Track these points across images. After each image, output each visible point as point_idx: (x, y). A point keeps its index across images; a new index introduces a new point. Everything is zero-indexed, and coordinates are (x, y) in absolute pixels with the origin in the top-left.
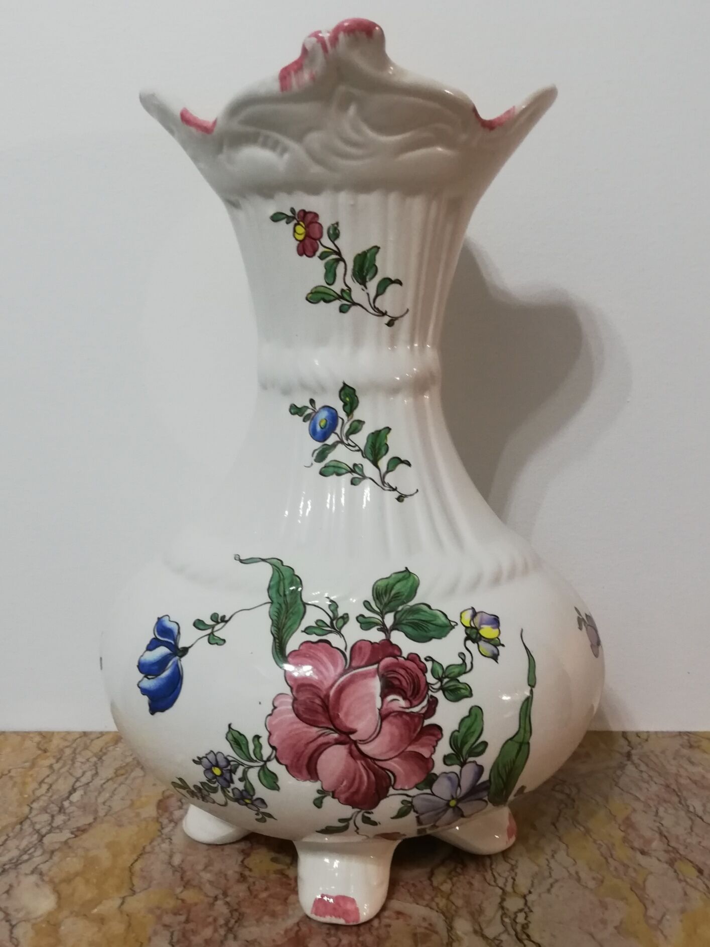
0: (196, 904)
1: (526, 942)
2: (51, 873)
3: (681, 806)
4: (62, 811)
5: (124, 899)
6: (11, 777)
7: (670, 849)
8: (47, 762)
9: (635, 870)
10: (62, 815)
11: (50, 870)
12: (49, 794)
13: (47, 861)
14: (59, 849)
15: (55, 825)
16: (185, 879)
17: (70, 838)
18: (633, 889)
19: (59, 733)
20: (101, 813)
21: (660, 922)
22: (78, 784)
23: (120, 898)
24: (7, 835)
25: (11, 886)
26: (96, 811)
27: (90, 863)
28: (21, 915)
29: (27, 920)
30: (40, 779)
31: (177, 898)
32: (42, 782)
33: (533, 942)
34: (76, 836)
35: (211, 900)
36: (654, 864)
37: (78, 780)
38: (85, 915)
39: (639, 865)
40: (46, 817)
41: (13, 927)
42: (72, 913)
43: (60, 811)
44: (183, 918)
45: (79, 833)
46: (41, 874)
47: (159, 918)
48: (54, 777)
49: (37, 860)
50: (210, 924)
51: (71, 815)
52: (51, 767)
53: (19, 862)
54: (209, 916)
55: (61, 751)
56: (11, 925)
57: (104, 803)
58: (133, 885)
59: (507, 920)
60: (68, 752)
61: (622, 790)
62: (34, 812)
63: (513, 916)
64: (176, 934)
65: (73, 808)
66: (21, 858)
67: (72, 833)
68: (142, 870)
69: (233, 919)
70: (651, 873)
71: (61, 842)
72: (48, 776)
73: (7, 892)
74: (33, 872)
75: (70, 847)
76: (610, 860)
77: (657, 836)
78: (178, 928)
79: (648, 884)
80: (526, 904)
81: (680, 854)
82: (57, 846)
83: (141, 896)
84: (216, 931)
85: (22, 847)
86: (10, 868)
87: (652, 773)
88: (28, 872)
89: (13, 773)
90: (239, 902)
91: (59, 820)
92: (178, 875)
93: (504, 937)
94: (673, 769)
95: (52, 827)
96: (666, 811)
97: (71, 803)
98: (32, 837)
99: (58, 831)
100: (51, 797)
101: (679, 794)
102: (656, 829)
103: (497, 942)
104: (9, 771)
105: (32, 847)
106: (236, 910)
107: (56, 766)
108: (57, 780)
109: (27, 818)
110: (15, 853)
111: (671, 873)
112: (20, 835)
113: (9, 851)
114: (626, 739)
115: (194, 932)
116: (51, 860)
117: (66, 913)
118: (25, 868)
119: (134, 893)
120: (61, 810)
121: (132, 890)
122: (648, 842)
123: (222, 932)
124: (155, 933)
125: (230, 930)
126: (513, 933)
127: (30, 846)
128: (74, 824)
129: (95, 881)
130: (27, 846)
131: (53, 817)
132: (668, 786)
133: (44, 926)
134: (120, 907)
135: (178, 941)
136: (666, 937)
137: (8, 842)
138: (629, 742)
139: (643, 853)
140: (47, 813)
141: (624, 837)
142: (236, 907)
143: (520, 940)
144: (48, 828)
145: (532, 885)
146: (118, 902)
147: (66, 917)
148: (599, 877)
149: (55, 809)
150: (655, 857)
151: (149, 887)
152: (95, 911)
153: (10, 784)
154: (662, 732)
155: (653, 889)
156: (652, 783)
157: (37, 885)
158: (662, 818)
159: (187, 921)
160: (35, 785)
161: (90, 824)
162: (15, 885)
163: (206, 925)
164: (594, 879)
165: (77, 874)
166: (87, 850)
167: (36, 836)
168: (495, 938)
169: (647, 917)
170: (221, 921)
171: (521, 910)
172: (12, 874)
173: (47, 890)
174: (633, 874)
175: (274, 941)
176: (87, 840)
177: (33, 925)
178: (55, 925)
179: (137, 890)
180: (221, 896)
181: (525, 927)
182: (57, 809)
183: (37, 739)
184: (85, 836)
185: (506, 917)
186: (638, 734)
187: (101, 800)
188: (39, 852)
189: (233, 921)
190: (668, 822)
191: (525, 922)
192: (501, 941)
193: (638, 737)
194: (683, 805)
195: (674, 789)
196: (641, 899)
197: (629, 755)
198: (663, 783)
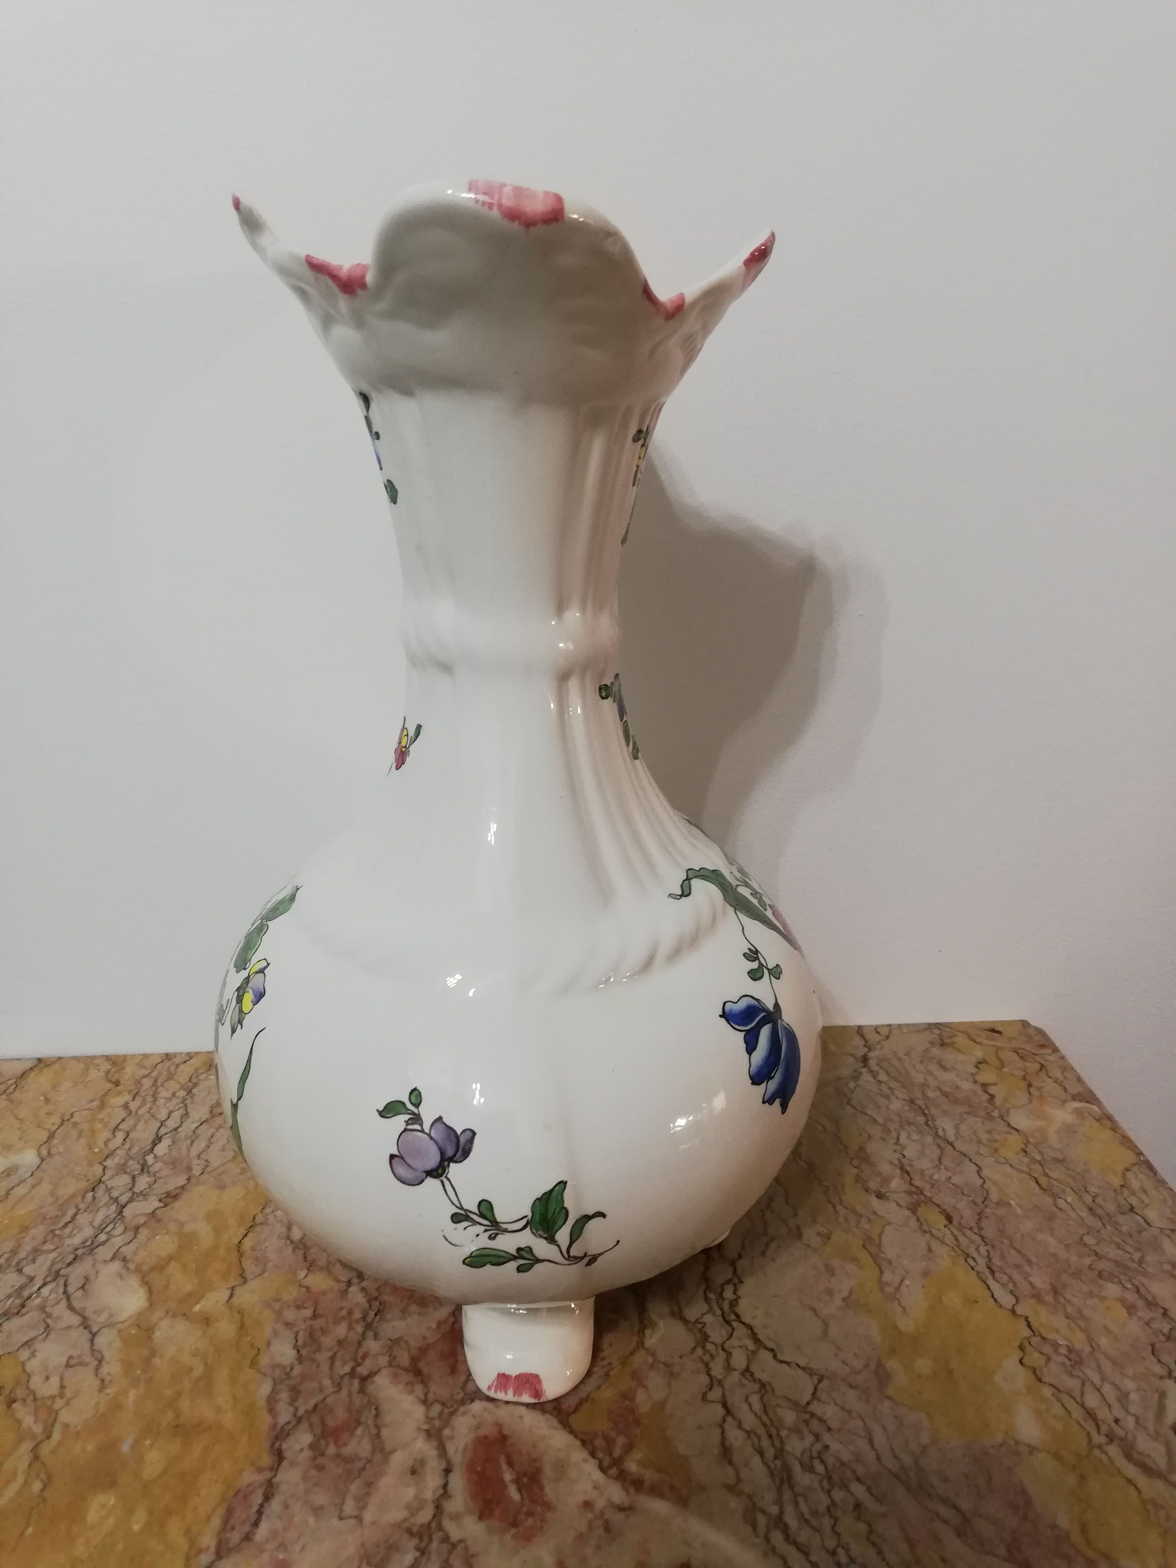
0: (324, 1293)
1: (735, 1324)
2: (138, 1259)
3: (927, 1128)
4: (146, 1170)
5: (233, 1288)
6: (75, 1124)
7: (914, 1189)
8: (120, 1101)
9: (870, 1221)
10: (146, 1175)
11: (135, 1253)
12: (127, 1146)
13: (131, 1241)
14: (145, 1224)
15: (137, 1190)
16: (309, 1259)
17: (158, 1208)
18: (867, 1246)
19: (133, 1056)
20: (196, 1171)
21: (898, 1289)
22: (163, 1131)
23: (228, 1289)
24: (77, 1207)
25: (87, 1279)
26: (189, 1169)
27: (187, 1241)
28: (102, 1318)
29: (110, 1325)
30: (113, 1124)
31: (301, 1286)
32: (116, 1130)
33: (744, 1323)
34: (166, 1205)
35: (343, 1286)
36: (891, 1211)
37: (162, 1124)
38: (184, 1315)
39: (875, 1212)
40: (125, 1179)
41: (94, 1335)
42: (167, 1312)
43: (142, 1170)
44: (308, 1313)
45: (169, 1200)
46: (124, 1260)
47: (279, 1314)
48: (130, 1122)
49: (117, 1241)
50: (344, 1318)
51: (158, 1175)
52: (126, 1106)
53: (96, 1244)
54: (342, 1308)
55: (138, 1082)
56: (91, 1332)
57: (199, 1157)
58: (244, 1271)
59: (712, 1296)
60: (147, 1083)
61: (856, 1109)
62: (109, 1173)
63: (719, 1290)
64: (301, 1333)
65: (159, 1165)
66: (97, 1239)
67: (160, 1201)
68: (253, 1249)
69: (373, 1310)
70: (889, 1223)
71: (147, 1215)
72: (123, 1120)
73: (83, 1287)
74: (113, 1258)
75: (159, 1221)
76: (839, 1208)
77: (898, 1171)
78: (303, 1326)
79: (885, 1239)
80: (735, 1273)
81: (925, 1196)
82: (142, 1220)
83: (254, 1284)
84: (351, 1328)
85: (96, 1223)
86: (84, 1253)
87: (893, 1084)
88: (108, 1257)
89: (76, 1118)
90: (379, 1287)
91: (143, 1182)
92: (300, 1253)
93: (708, 1318)
94: (919, 1078)
95: (134, 1193)
96: (909, 1137)
97: (156, 1157)
98: (108, 1209)
99: (141, 1198)
100: (130, 1149)
101: (926, 1112)
102: (896, 1162)
103: (700, 1326)
104: (72, 1116)
105: (111, 1223)
106: (376, 1299)
107: (133, 1106)
108: (135, 1125)
109: (100, 1181)
110: (88, 1232)
111: (913, 1220)
112: (92, 1207)
113: (81, 1230)
114: (862, 1036)
115: (324, 1331)
116: (135, 1241)
117: (159, 1313)
118: (103, 1253)
119: (245, 1281)
120: (144, 1168)
121: (243, 1277)
122: (887, 1180)
123: (360, 1329)
124: (276, 1334)
125: (368, 1326)
126: (719, 1312)
127: (108, 1221)
128: (161, 1188)
129: (194, 1266)
130: (103, 1221)
131: (134, 1178)
132: (912, 1102)
133: (133, 1332)
134: (228, 1302)
135: (305, 1345)
136: (904, 1309)
137: (77, 1217)
138: (866, 1041)
139: (880, 1196)
140: (125, 1173)
141: (857, 1175)
142: (375, 1294)
143: (728, 1322)
144: (129, 1194)
145: (743, 1247)
146: (225, 1294)
147: (161, 1319)
148: (826, 1231)
149: (134, 1166)
150: (894, 1201)
151: (264, 1271)
152: (197, 1308)
153: (74, 1134)
154: (908, 1025)
155: (891, 1245)
156: (893, 1098)
157: (121, 1276)
158: (904, 1147)
159: (315, 1316)
160: (106, 1134)
161: (183, 1187)
162: (92, 1277)
163: (338, 1322)
164: (818, 1234)
165: (171, 1258)
166: (182, 1225)
167: (113, 1208)
168: (696, 1321)
169: (882, 1285)
170: (357, 1315)
171: (728, 1282)
172: (88, 1262)
173: (134, 1282)
174: (867, 1226)
175: (424, 1338)
176: (181, 1210)
177: (119, 1331)
178: (147, 1330)
179: (249, 1277)
180: (355, 1280)
181: (734, 1303)
182: (139, 1167)
183: (106, 1066)
184: (177, 1204)
185: (710, 1292)
186: (877, 1029)
187: (194, 1152)
188: (120, 1229)
189: (372, 1314)
190: (911, 1151)
191: (734, 1297)
192: (705, 1324)
193: (878, 1033)
194: (930, 1127)
195: (920, 1107)
196: (875, 1258)
197: (865, 1060)
198: (907, 1097)
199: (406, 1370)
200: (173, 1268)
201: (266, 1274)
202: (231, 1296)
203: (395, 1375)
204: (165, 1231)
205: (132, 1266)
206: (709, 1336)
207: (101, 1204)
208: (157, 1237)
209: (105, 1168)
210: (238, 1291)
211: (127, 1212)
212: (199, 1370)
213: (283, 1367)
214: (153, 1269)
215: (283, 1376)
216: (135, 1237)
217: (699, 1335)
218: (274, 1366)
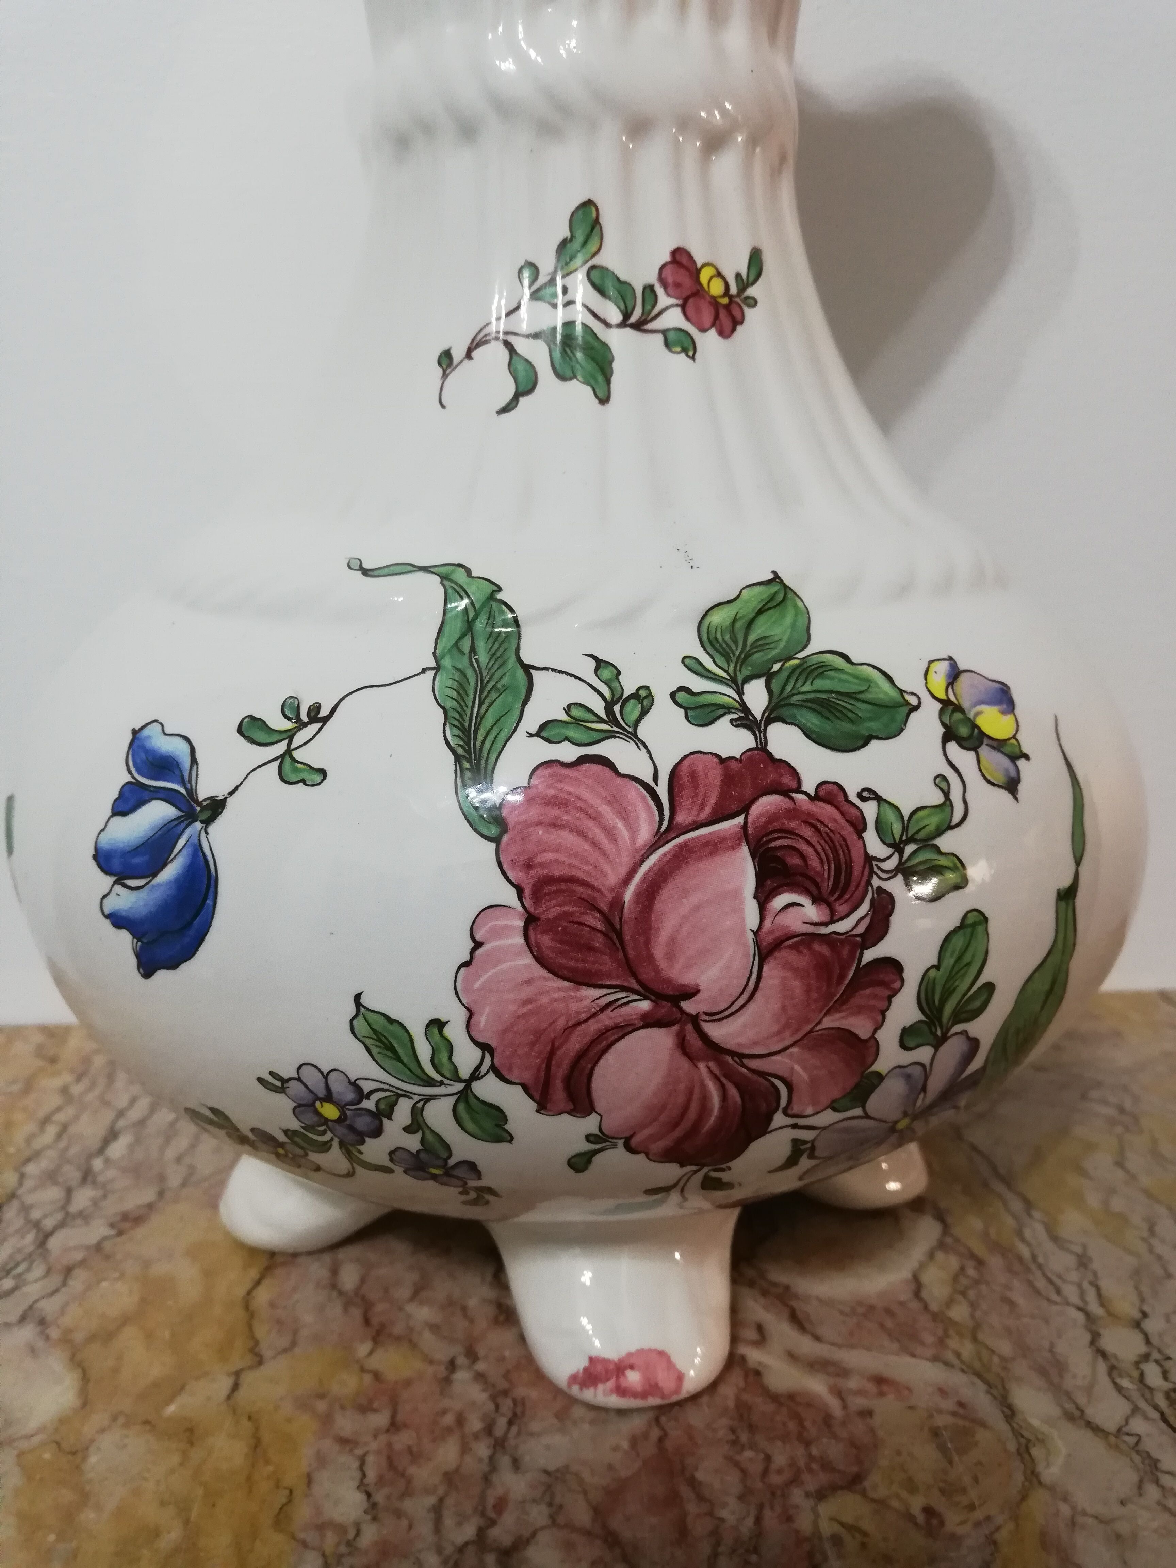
199: (588, 1533)
200: (130, 1336)
201: (297, 1350)
202: (236, 1387)
203: (569, 1547)
204: (117, 1275)
205: (54, 1333)
206: (1158, 1461)
207: (11, 1230)
208: (104, 1284)
209: (22, 1176)
210: (248, 1378)
211: (54, 1243)
212: (173, 1536)
213: (340, 1529)
214: (92, 1338)
215: (343, 1549)
216: (64, 1284)
217: (1137, 1459)
218: (321, 1527)
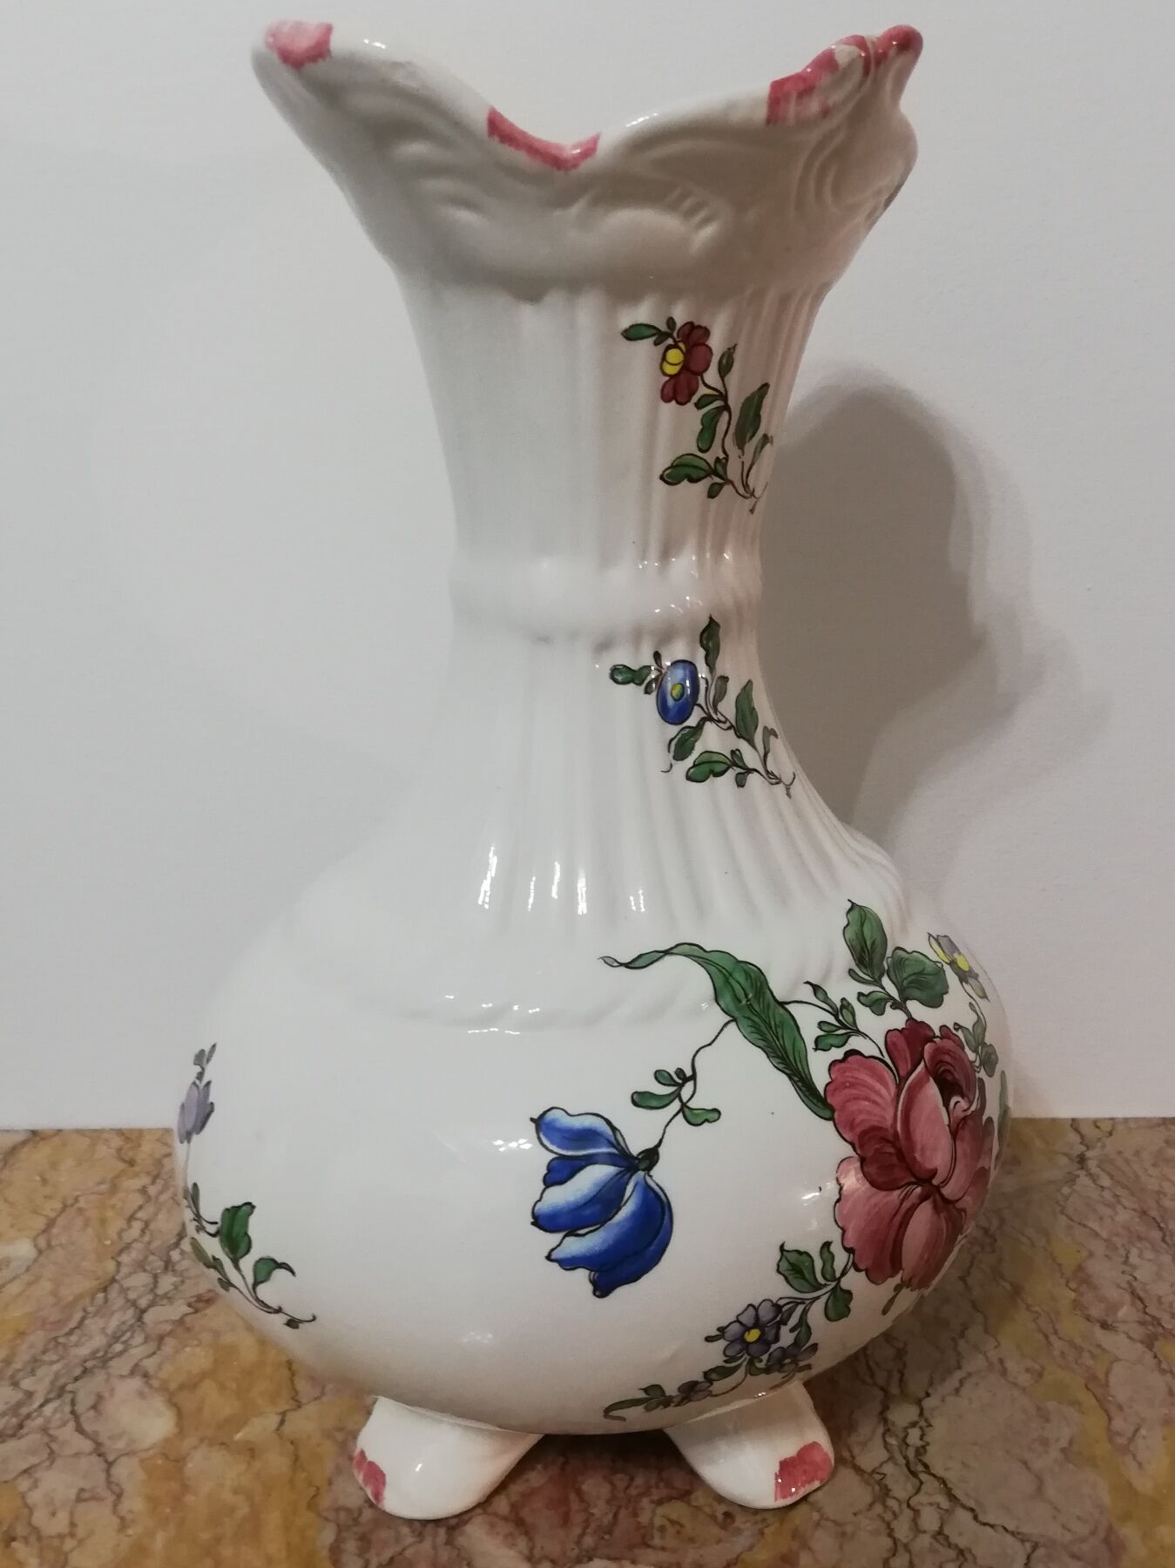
1: (923, 1477)
2: (163, 1375)
3: (1165, 1246)
4: (170, 1268)
5: (283, 1414)
6: (80, 1210)
7: (1148, 1318)
8: (137, 1183)
9: (1093, 1356)
10: (170, 1273)
11: (159, 1368)
12: (146, 1239)
13: (154, 1353)
14: (170, 1333)
15: (160, 1291)
17: (187, 1314)
18: (1089, 1386)
19: (150, 1130)
21: (1132, 1439)
23: (277, 1414)
24: (84, 1310)
25: (100, 1398)
27: (224, 1354)
28: (121, 1445)
29: (130, 1453)
30: (128, 1213)
32: (131, 1218)
33: (934, 1476)
34: (196, 1311)
36: (1122, 1344)
38: (223, 1443)
39: (1099, 1346)
40: (142, 1279)
41: (110, 1464)
42: (202, 1440)
43: (166, 1268)
45: (200, 1305)
46: (146, 1375)
47: (342, 1446)
49: (137, 1352)
51: (186, 1274)
52: (143, 1191)
53: (110, 1355)
55: (158, 1163)
56: (106, 1461)
58: (297, 1393)
59: (892, 1441)
60: (168, 1165)
61: (1072, 1220)
62: (124, 1270)
63: (902, 1435)
66: (111, 1350)
67: (190, 1305)
70: (1117, 1360)
71: (174, 1322)
72: (140, 1208)
73: (94, 1407)
74: (132, 1373)
75: (188, 1329)
76: (1053, 1338)
77: (1127, 1297)
79: (1113, 1379)
80: (921, 1414)
81: (1163, 1327)
82: (168, 1328)
83: (311, 1409)
85: (109, 1331)
86: (94, 1367)
87: (1119, 1191)
88: (125, 1372)
89: (82, 1204)
91: (167, 1282)
93: (888, 1469)
94: (1153, 1185)
95: (156, 1295)
96: (1140, 1256)
97: (183, 1253)
98: (124, 1313)
99: (165, 1301)
100: (149, 1243)
101: (1162, 1225)
102: (1125, 1285)
103: (878, 1477)
104: (76, 1200)
105: (128, 1330)
107: (152, 1190)
108: (156, 1214)
109: (113, 1280)
110: (98, 1341)
111: (1149, 1356)
112: (104, 1310)
113: (91, 1337)
114: (1077, 1130)
116: (158, 1352)
117: (191, 1441)
118: (120, 1366)
119: (299, 1405)
120: (168, 1265)
121: (297, 1401)
122: (1113, 1308)
124: (338, 1470)
126: (902, 1462)
127: (124, 1328)
128: (190, 1290)
129: (234, 1386)
130: (118, 1326)
131: (155, 1277)
132: (1144, 1213)
133: (160, 1462)
134: (278, 1429)
136: (1140, 1465)
137: (86, 1322)
138: (1082, 1137)
139: (1105, 1326)
140: (145, 1271)
141: (1075, 1300)
143: (914, 1474)
144: (150, 1297)
145: (931, 1384)
146: (273, 1420)
147: (195, 1448)
148: (1037, 1367)
149: (156, 1263)
150: (1124, 1332)
151: (323, 1393)
152: (238, 1436)
153: (79, 1222)
154: (1137, 1120)
155: (1120, 1389)
156: (1119, 1208)
157: (141, 1395)
158: (1134, 1267)
160: (120, 1223)
162: (106, 1395)
164: (1028, 1370)
165: (204, 1375)
166: (217, 1334)
167: (130, 1312)
168: (873, 1471)
169: (1111, 1435)
171: (914, 1425)
172: (100, 1377)
173: (158, 1402)
174: (1090, 1362)
176: (213, 1317)
177: (142, 1461)
178: (176, 1461)
179: (304, 1401)
181: (921, 1451)
182: (161, 1264)
183: (116, 1142)
184: (210, 1311)
185: (891, 1436)
186: (1096, 1123)
188: (139, 1339)
190: (1144, 1273)
191: (921, 1443)
192: (885, 1475)
193: (1098, 1127)
194: (1167, 1244)
195: (1154, 1218)
196: (1102, 1402)
197: (1082, 1160)
198: (1136, 1206)
